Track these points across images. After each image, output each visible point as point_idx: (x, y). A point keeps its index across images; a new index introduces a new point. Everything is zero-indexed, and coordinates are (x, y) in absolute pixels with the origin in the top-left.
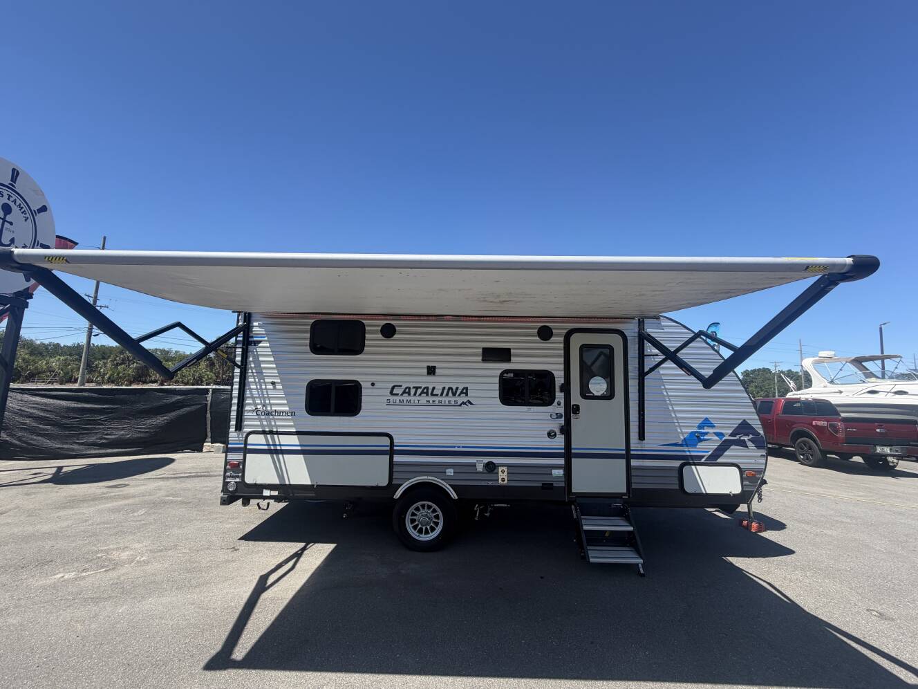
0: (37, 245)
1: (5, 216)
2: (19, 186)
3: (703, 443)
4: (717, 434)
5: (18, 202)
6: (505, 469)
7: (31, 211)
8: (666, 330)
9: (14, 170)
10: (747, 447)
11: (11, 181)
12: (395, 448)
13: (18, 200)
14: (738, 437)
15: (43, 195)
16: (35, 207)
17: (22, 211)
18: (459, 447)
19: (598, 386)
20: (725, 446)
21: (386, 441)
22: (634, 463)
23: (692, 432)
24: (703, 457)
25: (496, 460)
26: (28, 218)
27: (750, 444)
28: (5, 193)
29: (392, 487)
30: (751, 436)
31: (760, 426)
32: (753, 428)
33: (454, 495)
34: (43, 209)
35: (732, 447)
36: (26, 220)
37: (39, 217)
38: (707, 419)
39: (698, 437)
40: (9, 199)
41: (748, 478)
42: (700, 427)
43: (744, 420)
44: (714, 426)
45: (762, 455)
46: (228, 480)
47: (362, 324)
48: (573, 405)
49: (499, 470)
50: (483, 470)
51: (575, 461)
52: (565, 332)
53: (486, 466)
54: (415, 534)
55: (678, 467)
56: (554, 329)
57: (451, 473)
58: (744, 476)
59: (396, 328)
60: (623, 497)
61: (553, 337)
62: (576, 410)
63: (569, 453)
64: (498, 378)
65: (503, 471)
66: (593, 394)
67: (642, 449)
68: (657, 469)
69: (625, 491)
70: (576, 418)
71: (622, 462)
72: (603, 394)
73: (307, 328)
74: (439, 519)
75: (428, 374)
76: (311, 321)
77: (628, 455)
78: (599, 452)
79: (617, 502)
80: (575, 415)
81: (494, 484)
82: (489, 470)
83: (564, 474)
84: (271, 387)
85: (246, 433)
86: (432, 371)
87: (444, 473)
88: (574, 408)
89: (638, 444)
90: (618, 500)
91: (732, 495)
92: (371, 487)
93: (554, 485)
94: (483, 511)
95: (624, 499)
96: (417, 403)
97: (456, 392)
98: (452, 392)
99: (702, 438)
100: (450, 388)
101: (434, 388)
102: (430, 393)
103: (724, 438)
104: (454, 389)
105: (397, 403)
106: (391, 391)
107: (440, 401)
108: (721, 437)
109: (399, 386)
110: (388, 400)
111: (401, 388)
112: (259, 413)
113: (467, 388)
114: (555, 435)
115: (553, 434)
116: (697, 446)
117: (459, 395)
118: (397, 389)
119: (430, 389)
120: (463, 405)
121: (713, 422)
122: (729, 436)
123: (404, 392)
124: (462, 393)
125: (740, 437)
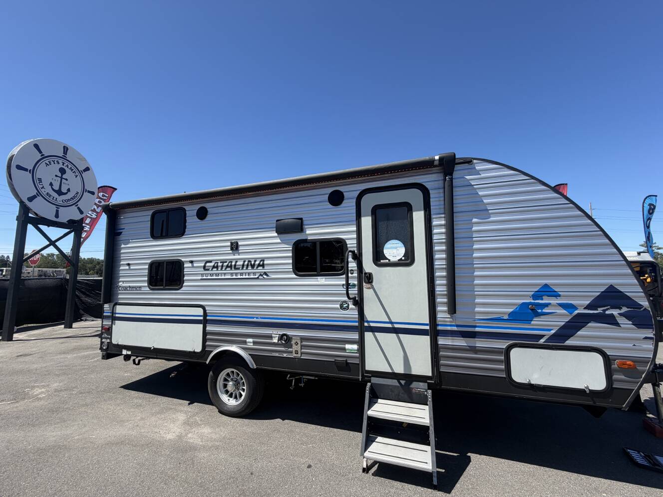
0: (86, 192)
1: (62, 175)
2: (69, 157)
3: (543, 318)
4: (563, 306)
5: (70, 166)
7: (79, 170)
8: (482, 175)
9: (64, 147)
10: (617, 324)
11: (64, 153)
12: (208, 318)
13: (69, 165)
14: (600, 310)
15: (86, 160)
16: (81, 169)
17: (73, 171)
18: (257, 318)
19: (394, 250)
20: (577, 323)
21: (200, 311)
22: (442, 341)
23: (524, 303)
24: (542, 336)
25: (290, 332)
26: (77, 175)
27: (622, 320)
28: (60, 161)
29: (205, 352)
30: (624, 309)
31: (643, 294)
32: (629, 298)
33: (252, 364)
34: (87, 169)
35: (590, 324)
36: (76, 177)
37: (84, 174)
38: (546, 285)
39: (532, 310)
40: (63, 165)
41: (622, 370)
42: (535, 297)
43: (611, 286)
44: (559, 296)
46: (103, 340)
47: (184, 210)
48: (366, 273)
49: (293, 342)
50: (278, 341)
51: (368, 336)
52: (356, 194)
53: (281, 337)
54: (225, 398)
55: (503, 349)
56: (345, 192)
57: (250, 343)
58: (613, 366)
59: (208, 209)
60: (428, 381)
61: (345, 201)
62: (369, 278)
63: (362, 327)
64: (291, 248)
65: (297, 344)
66: (389, 260)
67: (454, 324)
68: (474, 349)
69: (430, 374)
70: (369, 288)
71: (426, 340)
72: (401, 260)
73: (149, 218)
74: (244, 386)
75: (232, 249)
76: (151, 213)
77: (434, 331)
78: (396, 326)
79: (419, 387)
80: (367, 285)
81: (288, 356)
82: (283, 342)
83: (358, 350)
84: (127, 268)
85: (113, 304)
86: (235, 247)
87: (245, 342)
88: (367, 277)
89: (448, 318)
90: (421, 384)
91: (588, 392)
92: (190, 352)
93: (348, 362)
94: (298, 381)
95: (428, 383)
96: (223, 277)
97: (254, 264)
98: (251, 265)
99: (540, 311)
100: (249, 261)
101: (236, 262)
102: (233, 267)
103: (576, 312)
104: (253, 263)
105: (209, 277)
106: (204, 267)
107: (242, 274)
108: (571, 310)
109: (210, 262)
110: (202, 275)
111: (212, 264)
112: (120, 289)
113: (263, 261)
114: (348, 307)
115: (346, 305)
116: (532, 322)
117: (257, 267)
118: (208, 264)
119: (233, 263)
120: (260, 277)
121: (556, 290)
122: (585, 308)
123: (214, 267)
124: (259, 265)
125: (604, 311)
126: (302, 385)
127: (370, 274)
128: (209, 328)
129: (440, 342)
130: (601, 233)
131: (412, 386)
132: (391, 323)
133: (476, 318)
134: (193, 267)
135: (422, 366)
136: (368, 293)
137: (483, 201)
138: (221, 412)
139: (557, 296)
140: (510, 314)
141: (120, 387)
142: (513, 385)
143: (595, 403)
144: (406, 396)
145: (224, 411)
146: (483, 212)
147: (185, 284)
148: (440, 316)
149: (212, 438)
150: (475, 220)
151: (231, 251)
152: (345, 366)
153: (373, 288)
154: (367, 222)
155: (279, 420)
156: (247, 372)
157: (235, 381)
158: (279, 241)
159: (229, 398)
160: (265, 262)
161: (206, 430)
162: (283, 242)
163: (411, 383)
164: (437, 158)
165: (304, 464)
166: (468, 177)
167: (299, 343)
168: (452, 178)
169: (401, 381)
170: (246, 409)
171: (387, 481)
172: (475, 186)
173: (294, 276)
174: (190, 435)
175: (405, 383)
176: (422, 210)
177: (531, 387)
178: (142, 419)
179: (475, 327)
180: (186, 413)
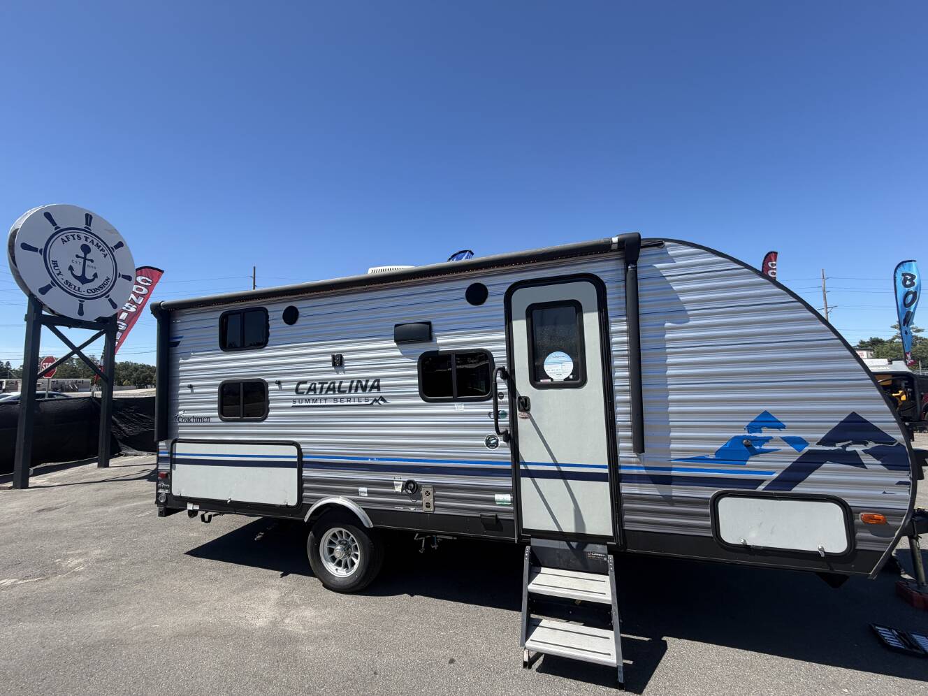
0: (119, 277)
1: (85, 255)
3: (761, 457)
4: (789, 441)
5: (95, 242)
6: (431, 491)
7: (108, 247)
8: (677, 263)
9: (87, 215)
10: (862, 465)
11: (87, 224)
12: (304, 459)
13: (94, 240)
14: (838, 446)
15: (118, 233)
16: (111, 245)
17: (101, 248)
18: (372, 459)
19: (558, 366)
20: (808, 463)
21: (293, 451)
22: (626, 489)
23: (735, 437)
24: (760, 482)
25: (418, 478)
26: (107, 254)
27: (868, 460)
28: (82, 236)
29: (302, 506)
30: (871, 445)
31: (896, 425)
32: (876, 429)
33: (367, 522)
34: (120, 245)
35: (824, 465)
36: (105, 257)
37: (116, 252)
38: (766, 413)
39: (747, 446)
40: (86, 240)
41: (868, 526)
42: (751, 428)
43: (854, 413)
44: (784, 427)
45: (900, 483)
46: (160, 491)
47: (266, 311)
48: (520, 398)
49: (423, 492)
50: (402, 490)
51: (526, 483)
52: (505, 289)
53: (407, 485)
54: (331, 567)
55: (709, 499)
56: (489, 285)
57: (365, 493)
58: (856, 521)
59: (299, 310)
60: (608, 543)
61: (489, 299)
62: (525, 404)
63: (517, 470)
64: (416, 364)
65: (428, 494)
66: (552, 380)
67: (641, 465)
68: (669, 500)
69: (610, 533)
70: (525, 418)
71: (605, 487)
72: (568, 379)
73: (217, 322)
74: (357, 551)
75: (334, 365)
76: (219, 314)
77: (614, 476)
78: (564, 469)
79: (598, 551)
80: (522, 413)
81: (416, 511)
82: (410, 492)
83: (512, 501)
84: (189, 391)
85: (171, 441)
86: (338, 362)
87: (357, 493)
88: (522, 403)
89: (634, 458)
90: (599, 547)
91: (823, 555)
92: (281, 506)
93: (499, 517)
94: (430, 541)
95: (608, 546)
96: (323, 404)
97: (366, 386)
98: (362, 386)
99: (758, 447)
100: (359, 382)
101: (341, 383)
102: (337, 390)
103: (807, 449)
104: (364, 383)
105: (304, 404)
106: (297, 390)
107: (349, 399)
108: (799, 446)
109: (305, 382)
110: (294, 400)
111: (308, 386)
112: (180, 420)
113: (379, 381)
114: (497, 443)
115: (494, 441)
116: (748, 463)
117: (370, 390)
118: (302, 386)
119: (337, 385)
120: (374, 404)
121: (779, 420)
122: (819, 444)
123: (310, 390)
124: (373, 387)
125: (844, 447)
126: (435, 547)
127: (526, 399)
128: (307, 473)
129: (623, 491)
130: (839, 341)
131: (587, 550)
132: (557, 465)
133: (672, 457)
134: (281, 389)
135: (600, 522)
136: (523, 424)
137: (678, 299)
138: (326, 586)
139: (780, 426)
140: (718, 452)
141: (186, 554)
142: (722, 547)
143: (831, 569)
144: (578, 564)
145: (331, 585)
146: (679, 313)
147: (270, 413)
148: (623, 455)
149: (317, 624)
150: (668, 324)
151: (333, 368)
152: (495, 523)
153: (530, 417)
154: (520, 328)
155: (406, 596)
156: (361, 532)
157: (345, 545)
158: (399, 353)
159: (337, 567)
160: (381, 383)
161: (309, 613)
162: (405, 355)
163: (585, 547)
164: (615, 240)
165: (444, 657)
166: (658, 266)
167: (431, 492)
168: (636, 267)
169: (571, 543)
170: (359, 583)
171: (557, 678)
172: (667, 278)
173: (422, 402)
174: (287, 621)
175: (577, 546)
176: (595, 311)
177: (746, 549)
178: (220, 599)
179: (671, 469)
180: (279, 588)
